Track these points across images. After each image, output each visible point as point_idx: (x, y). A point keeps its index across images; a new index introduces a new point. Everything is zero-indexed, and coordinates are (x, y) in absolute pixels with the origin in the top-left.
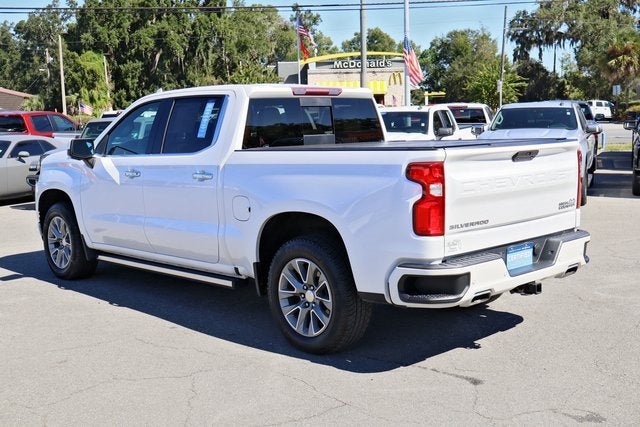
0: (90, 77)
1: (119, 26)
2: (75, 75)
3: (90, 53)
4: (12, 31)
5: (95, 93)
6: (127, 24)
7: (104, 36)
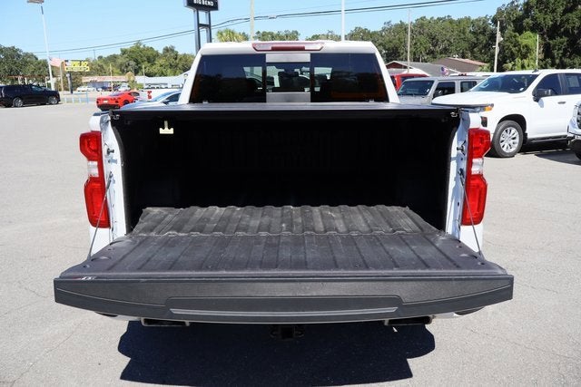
0: (524, 51)
1: (553, 11)
2: (513, 49)
3: (529, 33)
4: (490, 22)
5: (526, 61)
6: (560, 9)
7: (541, 20)
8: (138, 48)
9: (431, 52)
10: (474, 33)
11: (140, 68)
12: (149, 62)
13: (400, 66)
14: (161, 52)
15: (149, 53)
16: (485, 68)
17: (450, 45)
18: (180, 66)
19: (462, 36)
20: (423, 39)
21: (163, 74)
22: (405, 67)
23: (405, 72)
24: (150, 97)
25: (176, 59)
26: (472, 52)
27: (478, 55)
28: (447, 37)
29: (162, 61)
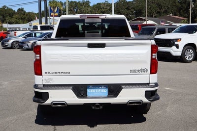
8: (4, 9)
9: (158, 13)
10: (180, 3)
11: (5, 20)
12: (10, 16)
13: (142, 20)
14: (16, 11)
15: (11, 12)
16: (186, 21)
17: (168, 8)
18: (26, 18)
19: (174, 4)
20: (154, 5)
21: (17, 23)
22: (145, 20)
23: (145, 23)
24: (15, 35)
25: (24, 15)
26: (180, 12)
27: (183, 14)
28: (167, 5)
29: (17, 16)
